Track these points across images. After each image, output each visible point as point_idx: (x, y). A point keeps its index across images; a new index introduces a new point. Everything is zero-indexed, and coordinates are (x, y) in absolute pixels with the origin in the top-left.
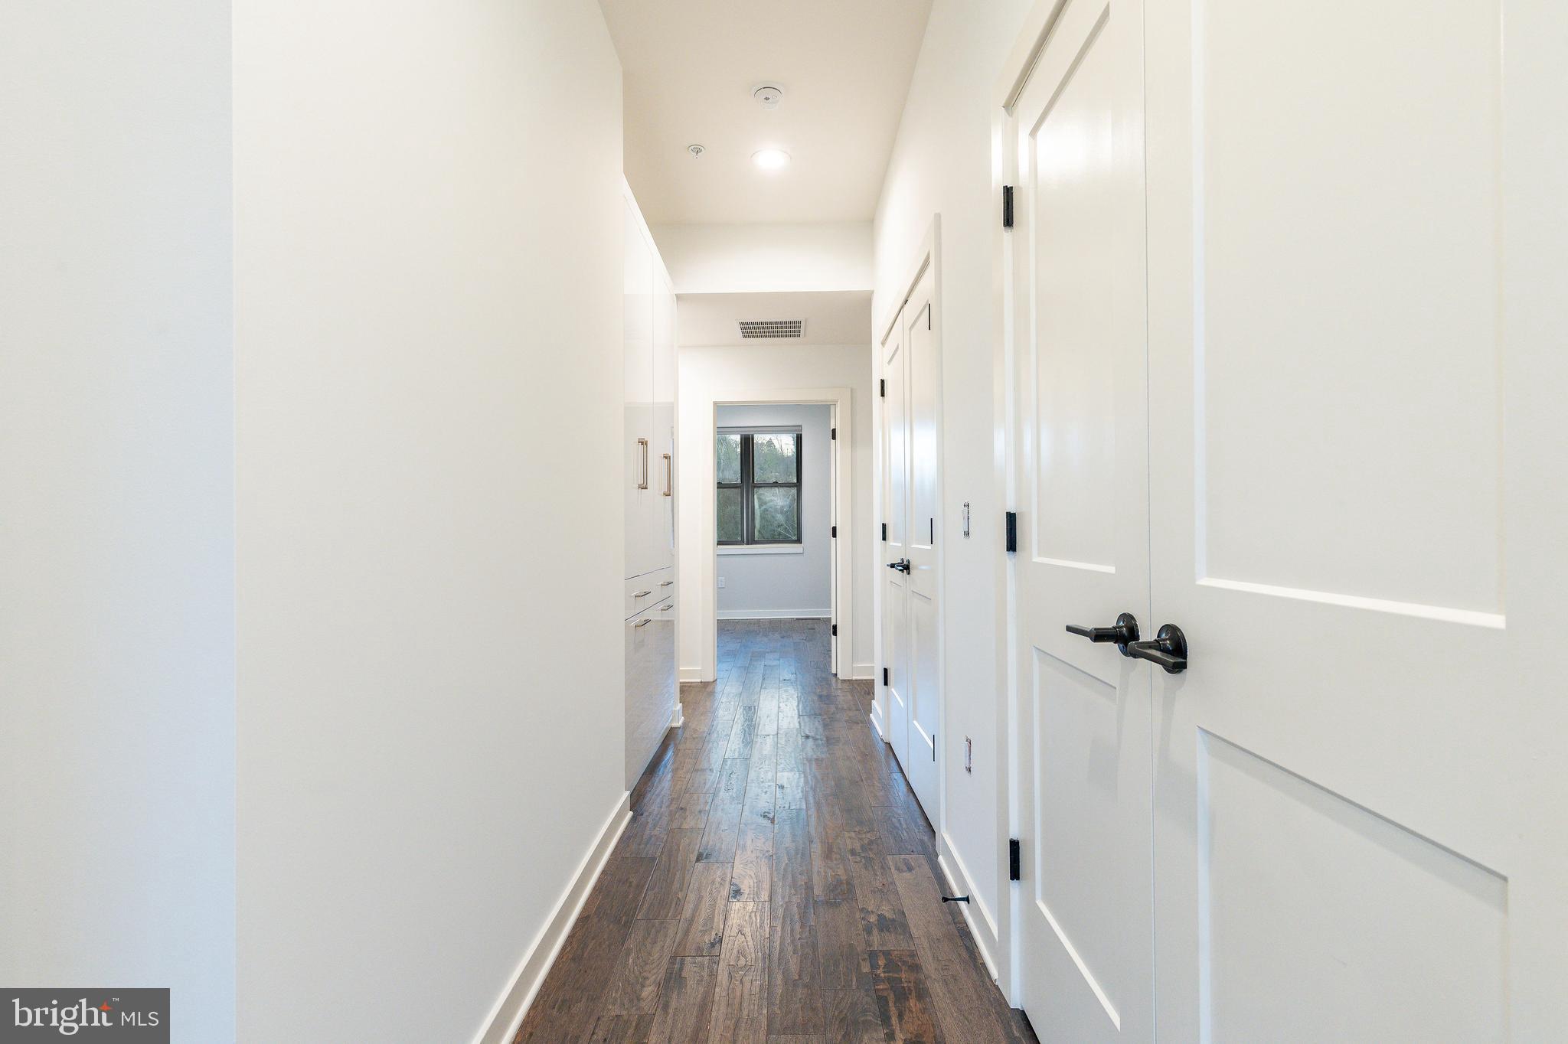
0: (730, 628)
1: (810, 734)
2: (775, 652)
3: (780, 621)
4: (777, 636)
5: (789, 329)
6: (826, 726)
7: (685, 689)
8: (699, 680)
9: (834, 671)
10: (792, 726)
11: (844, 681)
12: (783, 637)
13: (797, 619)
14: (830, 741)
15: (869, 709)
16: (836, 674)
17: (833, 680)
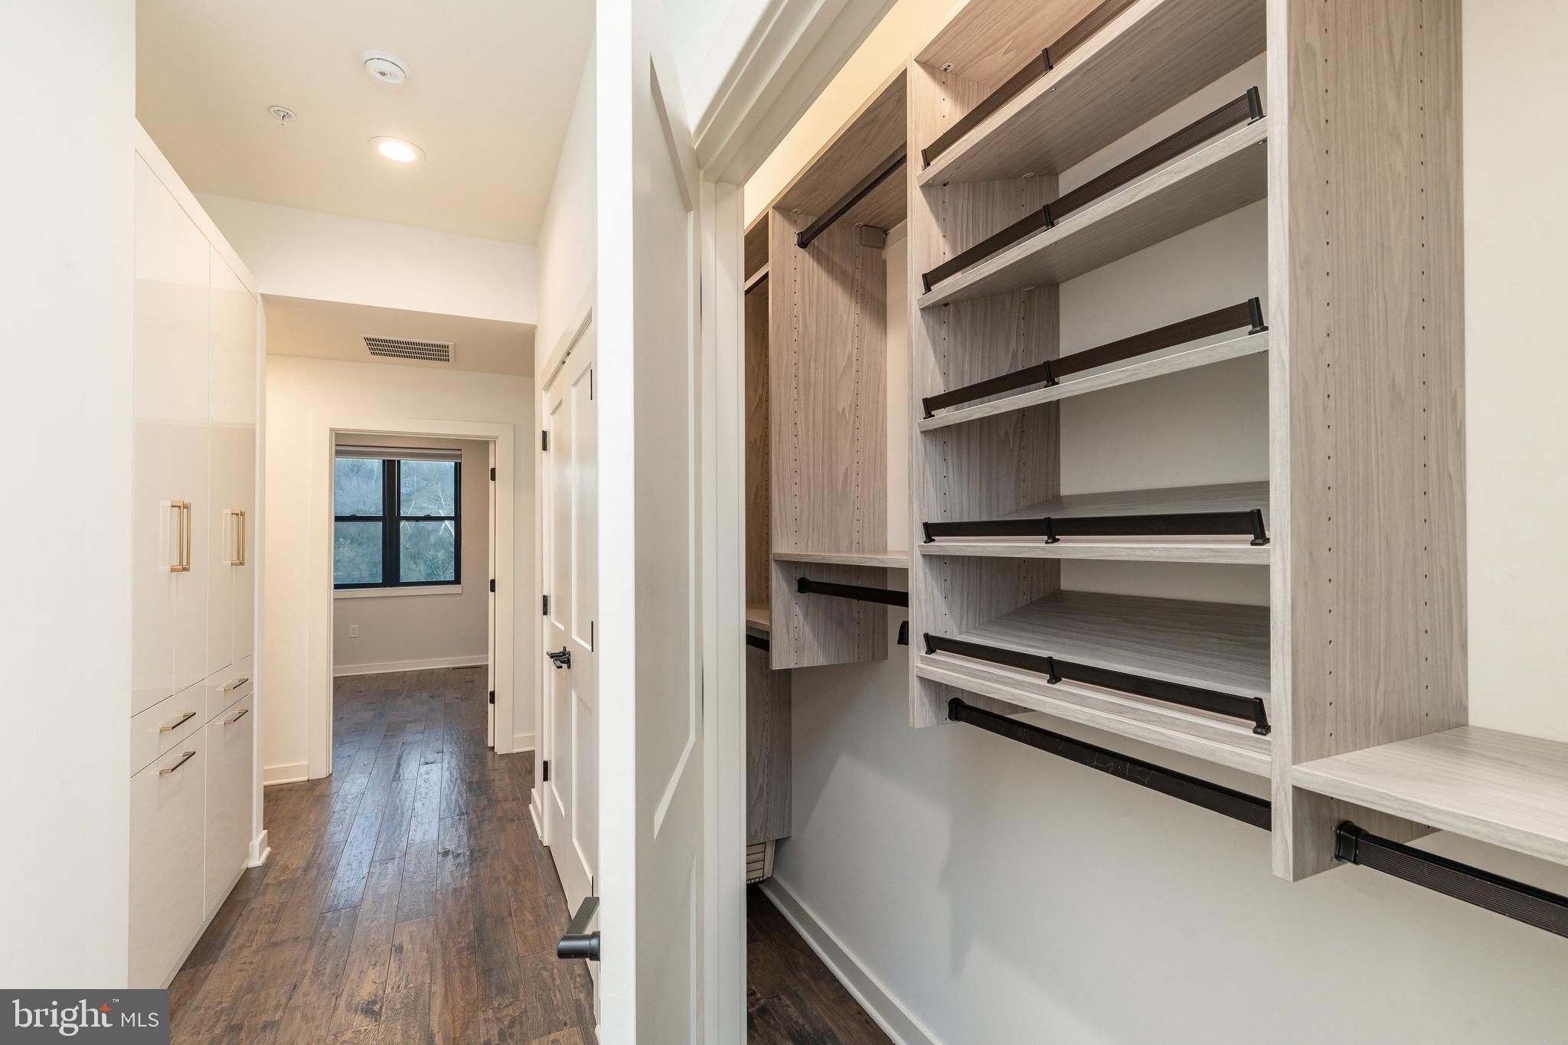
0: (363, 689)
1: (450, 848)
2: (419, 720)
3: (431, 672)
4: (425, 695)
5: (437, 353)
6: (471, 831)
7: (274, 796)
8: (306, 778)
9: (490, 744)
10: (428, 838)
11: (502, 756)
12: (432, 697)
13: (454, 669)
14: (476, 855)
15: (528, 799)
16: (493, 748)
17: (490, 754)
